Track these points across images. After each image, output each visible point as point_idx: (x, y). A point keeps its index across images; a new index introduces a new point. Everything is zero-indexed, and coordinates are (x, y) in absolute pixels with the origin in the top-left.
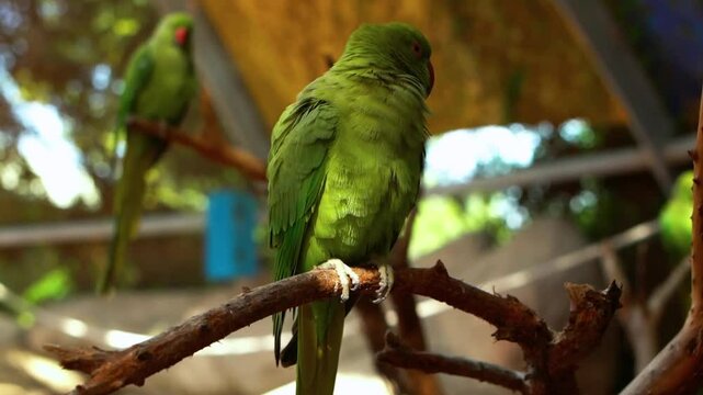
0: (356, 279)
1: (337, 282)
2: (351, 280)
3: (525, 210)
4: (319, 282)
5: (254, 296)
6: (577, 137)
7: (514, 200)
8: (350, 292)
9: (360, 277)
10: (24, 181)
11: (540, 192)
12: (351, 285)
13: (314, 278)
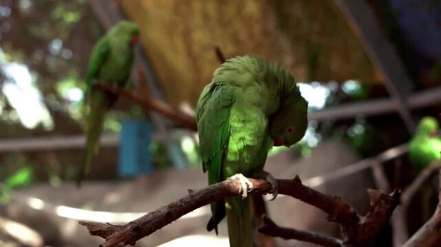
0: (251, 186)
1: (240, 187)
2: (248, 186)
3: (319, 135)
4: (230, 187)
5: (195, 195)
6: (353, 91)
7: (313, 129)
8: (248, 193)
9: (253, 184)
10: (6, 112)
11: (329, 125)
12: (248, 189)
13: (228, 185)
